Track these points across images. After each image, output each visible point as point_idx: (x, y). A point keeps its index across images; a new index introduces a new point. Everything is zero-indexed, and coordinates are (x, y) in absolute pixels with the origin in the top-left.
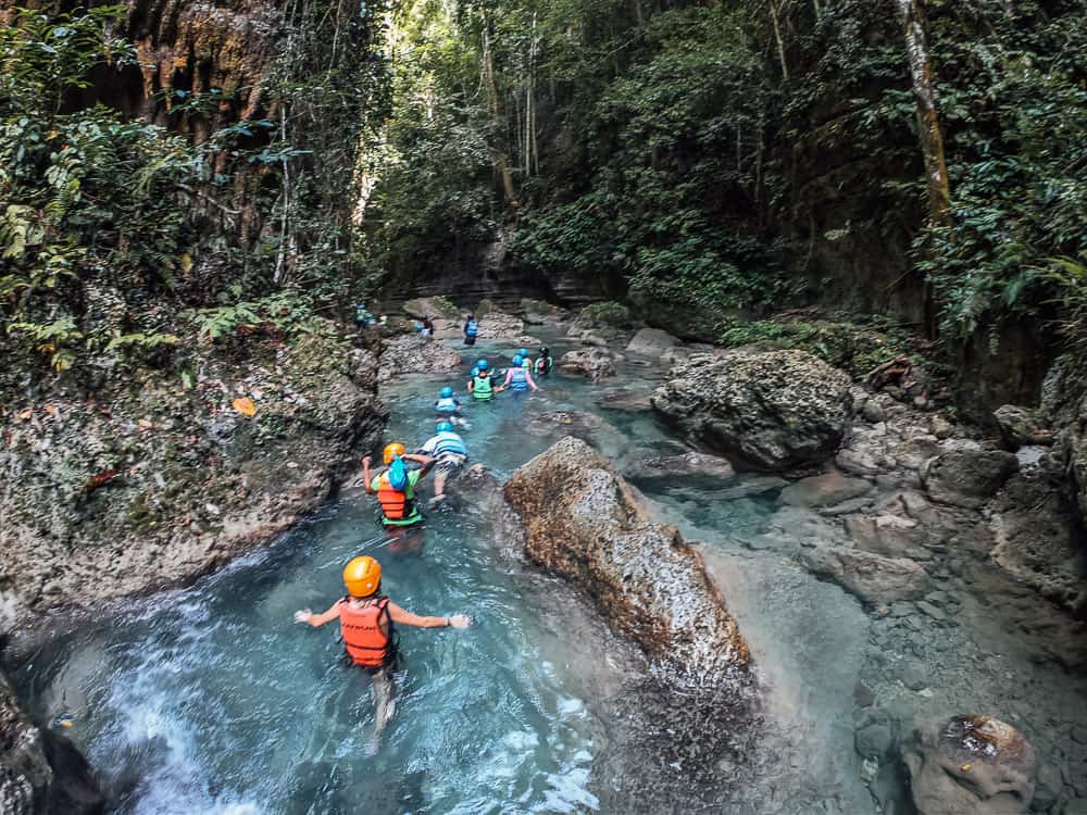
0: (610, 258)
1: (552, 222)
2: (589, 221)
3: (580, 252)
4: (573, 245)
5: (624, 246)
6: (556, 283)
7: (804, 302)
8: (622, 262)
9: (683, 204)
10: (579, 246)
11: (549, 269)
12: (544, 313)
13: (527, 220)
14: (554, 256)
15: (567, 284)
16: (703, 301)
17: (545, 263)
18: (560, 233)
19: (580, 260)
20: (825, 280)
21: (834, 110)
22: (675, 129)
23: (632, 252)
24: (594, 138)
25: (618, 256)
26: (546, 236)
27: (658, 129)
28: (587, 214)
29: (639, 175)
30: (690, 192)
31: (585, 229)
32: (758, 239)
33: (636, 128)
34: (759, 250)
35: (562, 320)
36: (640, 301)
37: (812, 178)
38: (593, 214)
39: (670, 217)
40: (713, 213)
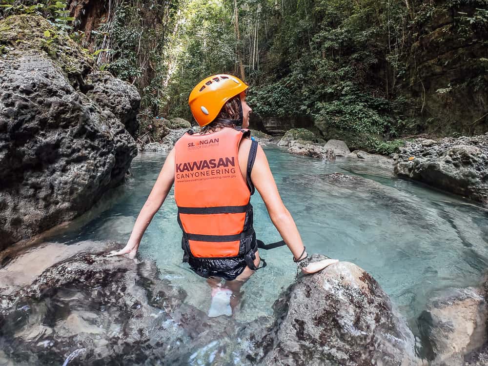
0: (298, 109)
1: (266, 91)
2: (287, 90)
3: (280, 106)
4: (277, 103)
5: (306, 102)
6: (266, 123)
7: (416, 132)
8: (305, 111)
9: (343, 78)
10: (280, 103)
11: (262, 116)
12: (260, 137)
13: (252, 91)
14: (266, 108)
15: (272, 124)
16: (360, 128)
17: (261, 112)
18: (270, 97)
19: (281, 110)
20: (430, 120)
21: (441, 23)
22: (339, 39)
23: (311, 106)
24: (292, 46)
25: (303, 107)
26: (263, 98)
27: (329, 39)
28: (286, 87)
29: (319, 63)
30: (346, 73)
31: (283, 95)
32: (386, 98)
33: (317, 38)
34: (387, 104)
35: (270, 141)
36: (322, 127)
37: (425, 62)
38: (289, 87)
39: (336, 85)
40: (360, 84)
